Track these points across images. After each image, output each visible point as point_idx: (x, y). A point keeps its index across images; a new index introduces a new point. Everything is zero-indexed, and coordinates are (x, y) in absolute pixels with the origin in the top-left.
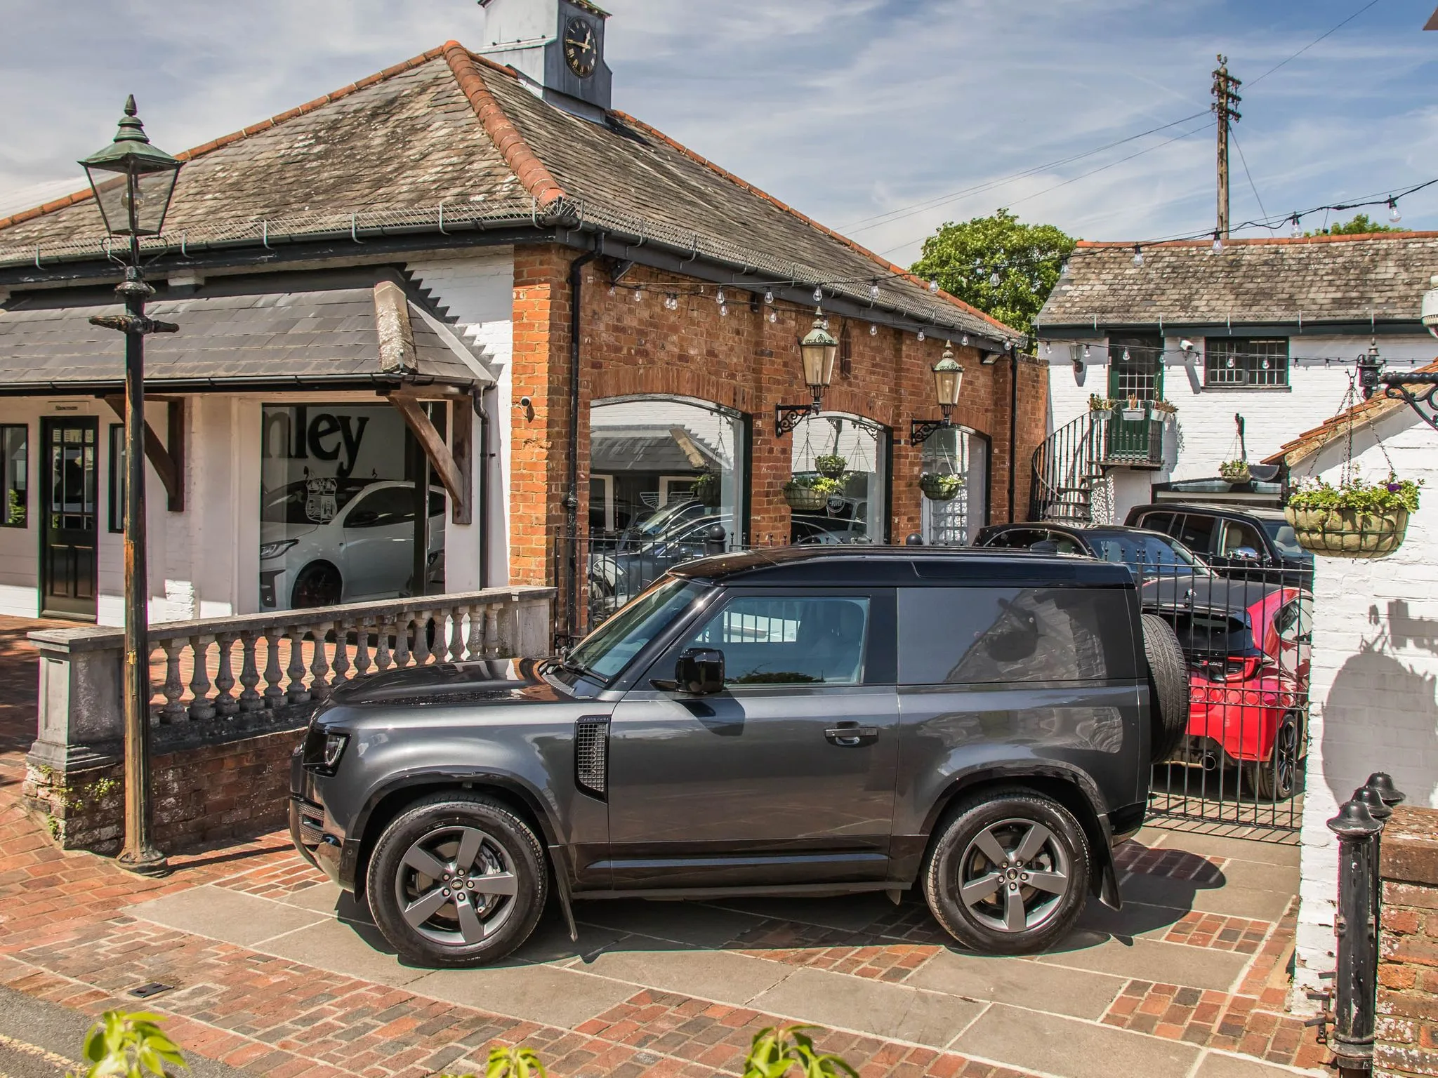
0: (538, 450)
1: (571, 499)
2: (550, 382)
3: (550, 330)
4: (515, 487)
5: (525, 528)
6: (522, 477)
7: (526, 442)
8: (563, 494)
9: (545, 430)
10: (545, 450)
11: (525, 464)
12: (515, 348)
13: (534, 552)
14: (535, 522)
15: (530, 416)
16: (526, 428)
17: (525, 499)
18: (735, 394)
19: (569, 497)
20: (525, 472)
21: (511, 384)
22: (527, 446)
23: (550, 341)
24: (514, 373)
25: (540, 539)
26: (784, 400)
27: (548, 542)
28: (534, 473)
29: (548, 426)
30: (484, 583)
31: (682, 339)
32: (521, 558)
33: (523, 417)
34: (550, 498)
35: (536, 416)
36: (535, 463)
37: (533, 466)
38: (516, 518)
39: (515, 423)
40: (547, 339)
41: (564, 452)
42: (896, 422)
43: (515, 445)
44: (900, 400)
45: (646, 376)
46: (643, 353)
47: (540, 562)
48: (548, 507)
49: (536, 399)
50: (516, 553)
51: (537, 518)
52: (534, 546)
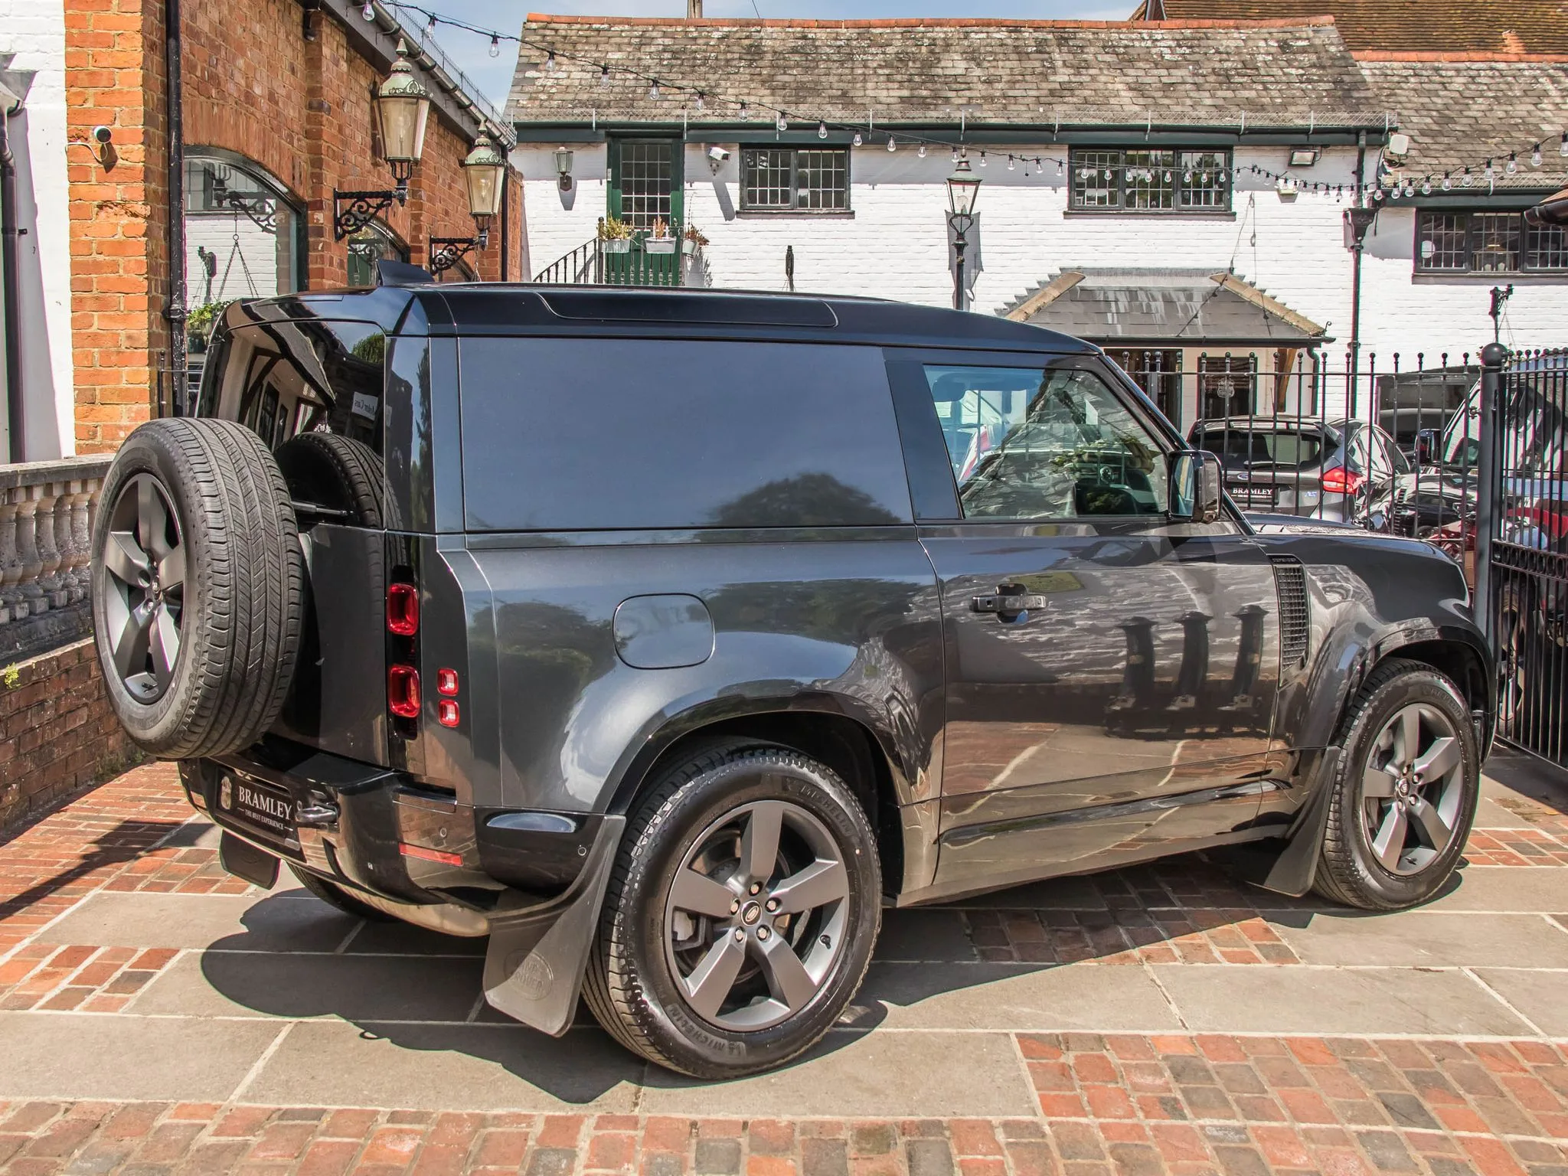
0: (126, 220)
1: (175, 306)
2: (145, 103)
3: (143, 12)
4: (80, 286)
5: (105, 355)
6: (97, 267)
7: (100, 207)
8: (163, 298)
9: (141, 185)
10: (140, 220)
11: (100, 244)
12: (69, 40)
13: (126, 397)
14: (124, 343)
15: (109, 161)
16: (99, 183)
17: (102, 304)
18: (294, 167)
19: (172, 302)
20: (101, 258)
21: (64, 106)
22: (103, 214)
23: (142, 32)
24: (70, 85)
25: (137, 372)
26: (340, 184)
27: (151, 379)
28: (121, 260)
29: (146, 179)
30: (17, 453)
31: (248, 65)
32: (98, 407)
33: (93, 162)
34: (152, 302)
35: (120, 162)
36: (120, 242)
37: (118, 248)
38: (82, 338)
39: (77, 174)
40: (139, 26)
41: (163, 226)
42: (415, 238)
43: (77, 211)
44: (420, 207)
45: (221, 118)
46: (214, 79)
47: (137, 413)
48: (149, 318)
49: (120, 132)
50: (86, 400)
51: (129, 337)
52: (123, 385)
